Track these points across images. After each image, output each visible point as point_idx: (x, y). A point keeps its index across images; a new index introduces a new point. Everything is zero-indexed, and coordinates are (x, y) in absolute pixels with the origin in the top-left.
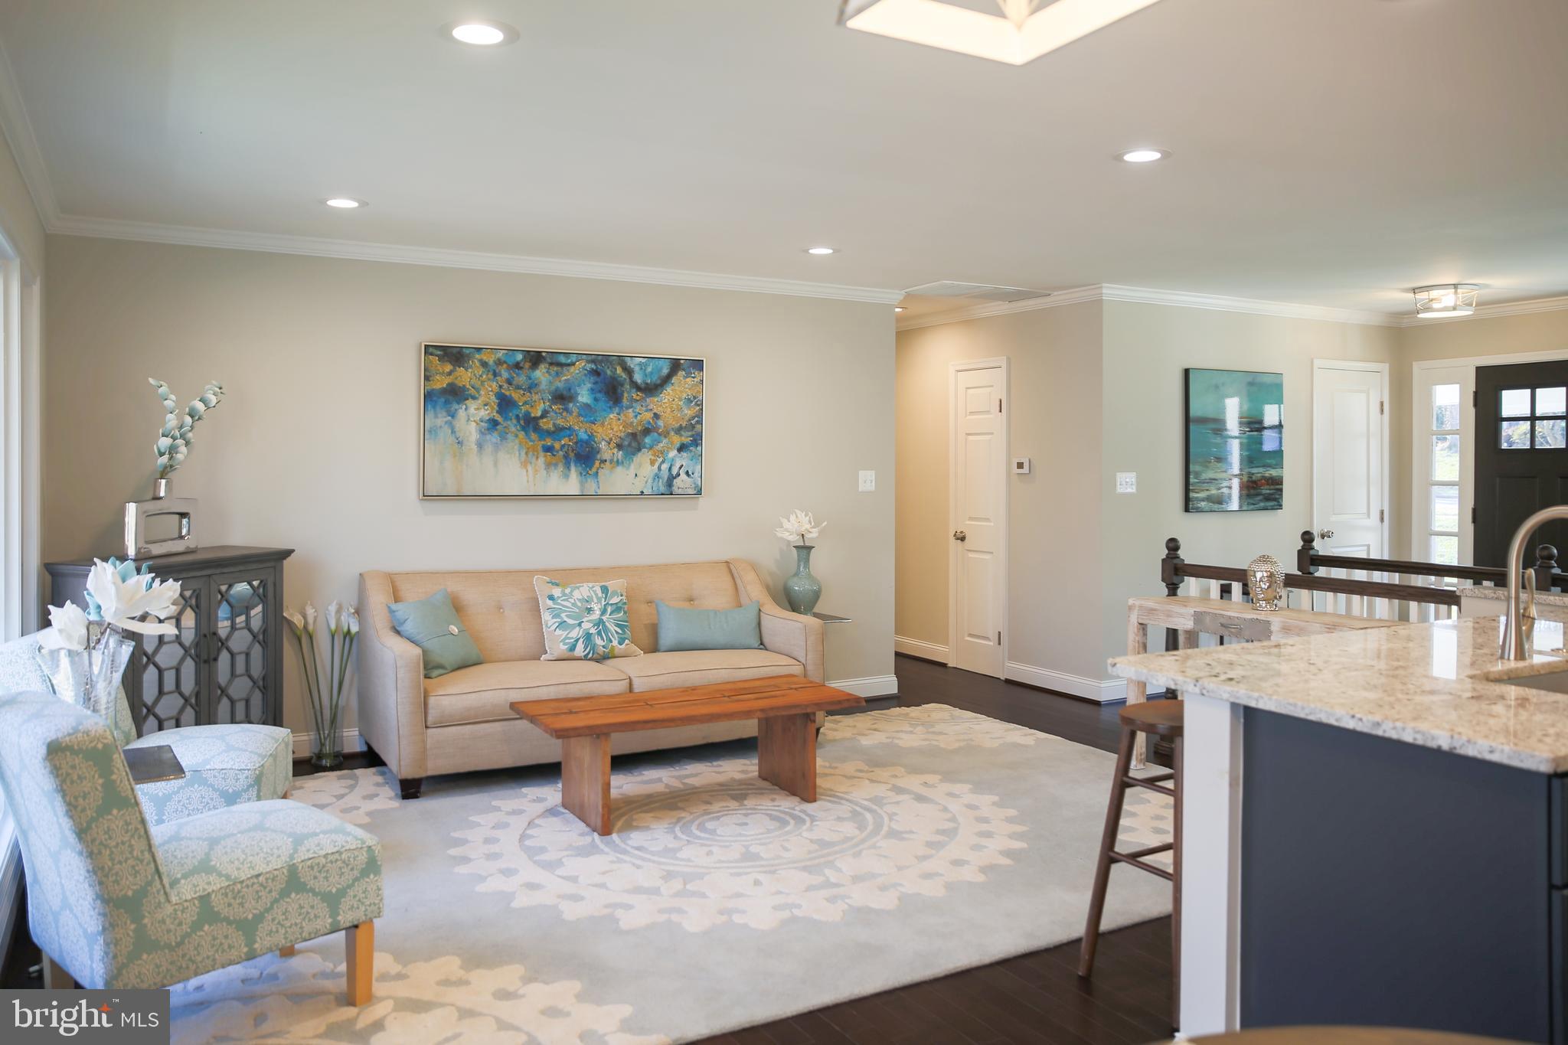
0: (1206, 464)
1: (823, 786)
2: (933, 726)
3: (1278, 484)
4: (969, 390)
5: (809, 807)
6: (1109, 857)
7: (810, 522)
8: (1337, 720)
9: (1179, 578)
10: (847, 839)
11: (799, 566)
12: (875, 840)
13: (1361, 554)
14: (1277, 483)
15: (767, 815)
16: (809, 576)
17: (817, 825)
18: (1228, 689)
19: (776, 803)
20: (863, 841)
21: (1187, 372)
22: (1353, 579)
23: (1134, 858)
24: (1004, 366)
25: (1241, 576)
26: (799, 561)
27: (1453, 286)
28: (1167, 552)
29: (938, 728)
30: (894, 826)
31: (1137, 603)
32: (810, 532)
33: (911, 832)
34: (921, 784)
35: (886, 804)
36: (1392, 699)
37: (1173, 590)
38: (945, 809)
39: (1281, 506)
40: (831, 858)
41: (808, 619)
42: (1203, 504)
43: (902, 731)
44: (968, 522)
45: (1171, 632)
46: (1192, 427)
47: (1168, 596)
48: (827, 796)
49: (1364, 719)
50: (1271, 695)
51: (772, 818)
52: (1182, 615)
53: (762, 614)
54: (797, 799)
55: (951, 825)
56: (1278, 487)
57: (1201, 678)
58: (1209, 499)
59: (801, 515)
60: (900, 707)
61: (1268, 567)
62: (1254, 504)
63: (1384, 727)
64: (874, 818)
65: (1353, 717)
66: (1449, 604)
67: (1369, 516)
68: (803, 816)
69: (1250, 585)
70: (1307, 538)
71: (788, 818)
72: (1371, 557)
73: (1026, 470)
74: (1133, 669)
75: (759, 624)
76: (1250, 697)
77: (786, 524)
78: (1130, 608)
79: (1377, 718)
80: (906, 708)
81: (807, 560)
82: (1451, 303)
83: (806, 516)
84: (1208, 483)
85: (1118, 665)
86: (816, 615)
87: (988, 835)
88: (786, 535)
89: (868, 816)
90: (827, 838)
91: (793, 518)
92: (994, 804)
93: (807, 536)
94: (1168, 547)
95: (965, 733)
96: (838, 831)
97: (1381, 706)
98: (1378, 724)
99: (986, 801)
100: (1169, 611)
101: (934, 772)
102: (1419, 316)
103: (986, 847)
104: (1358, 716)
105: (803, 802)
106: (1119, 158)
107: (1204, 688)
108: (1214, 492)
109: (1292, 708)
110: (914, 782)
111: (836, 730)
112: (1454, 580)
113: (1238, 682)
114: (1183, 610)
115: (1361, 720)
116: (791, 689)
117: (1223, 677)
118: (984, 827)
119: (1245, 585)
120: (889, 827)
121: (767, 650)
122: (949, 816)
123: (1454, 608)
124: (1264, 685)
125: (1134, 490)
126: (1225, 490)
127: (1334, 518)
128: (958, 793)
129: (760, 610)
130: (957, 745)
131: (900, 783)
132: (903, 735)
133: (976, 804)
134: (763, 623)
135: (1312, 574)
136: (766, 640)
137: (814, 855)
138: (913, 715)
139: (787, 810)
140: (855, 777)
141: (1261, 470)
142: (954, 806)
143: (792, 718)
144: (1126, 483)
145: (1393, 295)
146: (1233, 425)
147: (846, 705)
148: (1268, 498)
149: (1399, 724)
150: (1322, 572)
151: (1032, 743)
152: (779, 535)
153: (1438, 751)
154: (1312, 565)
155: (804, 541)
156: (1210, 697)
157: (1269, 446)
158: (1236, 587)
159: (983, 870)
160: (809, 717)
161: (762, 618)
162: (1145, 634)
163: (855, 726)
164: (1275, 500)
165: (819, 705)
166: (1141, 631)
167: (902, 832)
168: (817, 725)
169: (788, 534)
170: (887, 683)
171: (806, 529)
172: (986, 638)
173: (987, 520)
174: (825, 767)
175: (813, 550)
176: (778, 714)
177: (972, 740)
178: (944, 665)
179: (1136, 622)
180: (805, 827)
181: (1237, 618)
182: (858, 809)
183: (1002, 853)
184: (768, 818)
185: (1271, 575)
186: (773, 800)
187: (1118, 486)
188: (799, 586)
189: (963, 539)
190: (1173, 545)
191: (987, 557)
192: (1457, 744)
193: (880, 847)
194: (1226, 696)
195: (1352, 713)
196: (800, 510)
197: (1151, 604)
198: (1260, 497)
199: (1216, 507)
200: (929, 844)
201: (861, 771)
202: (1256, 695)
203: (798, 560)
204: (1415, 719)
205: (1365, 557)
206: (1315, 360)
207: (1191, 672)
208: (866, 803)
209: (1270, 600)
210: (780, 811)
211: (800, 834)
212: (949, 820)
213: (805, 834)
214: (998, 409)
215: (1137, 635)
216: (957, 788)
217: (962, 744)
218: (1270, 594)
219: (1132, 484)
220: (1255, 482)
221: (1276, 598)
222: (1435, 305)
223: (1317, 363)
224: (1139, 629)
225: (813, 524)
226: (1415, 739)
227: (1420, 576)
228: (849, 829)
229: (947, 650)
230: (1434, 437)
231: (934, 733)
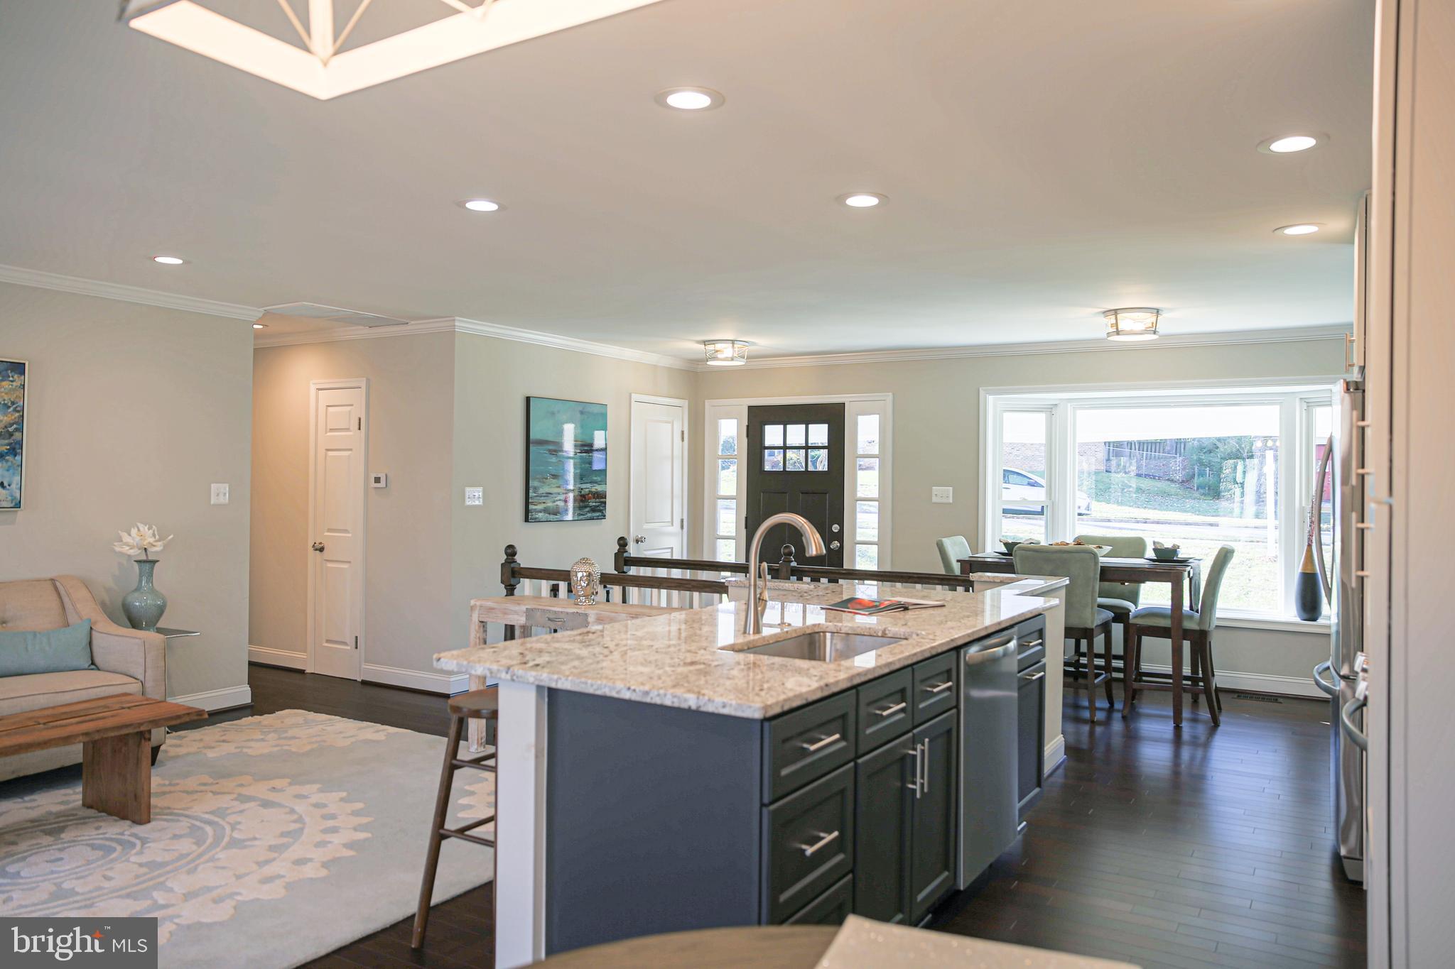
0: (543, 480)
1: (159, 805)
2: (286, 732)
3: (603, 498)
4: (329, 408)
5: (140, 830)
6: (439, 835)
7: (154, 535)
8: (618, 692)
9: (517, 579)
10: (182, 856)
11: (140, 581)
12: (213, 852)
13: (666, 555)
14: (601, 496)
15: (88, 845)
16: (153, 591)
17: (149, 847)
18: (534, 673)
19: (101, 831)
20: (200, 856)
21: (528, 399)
22: (656, 576)
23: (461, 832)
24: (363, 385)
25: (565, 576)
26: (141, 576)
27: (731, 342)
28: (505, 557)
29: (290, 733)
30: (236, 835)
31: (478, 603)
32: (154, 546)
33: (255, 839)
34: (269, 790)
35: (230, 814)
36: (660, 672)
37: (510, 590)
38: (292, 811)
39: (605, 516)
40: (162, 879)
41: (150, 636)
42: (540, 515)
43: (252, 740)
44: (326, 534)
45: (509, 628)
46: (532, 448)
47: (506, 596)
48: (164, 815)
49: (637, 690)
50: (568, 676)
51: (94, 847)
52: (516, 613)
53: (94, 633)
54: (128, 822)
55: (297, 826)
56: (602, 500)
57: (512, 666)
58: (546, 511)
59: (144, 529)
60: (252, 716)
61: (586, 568)
62: (582, 515)
63: (651, 695)
64: (215, 831)
65: (629, 689)
66: (721, 593)
67: (672, 525)
68: (133, 839)
69: (572, 584)
70: (623, 543)
71: (114, 845)
72: (675, 558)
73: (382, 484)
74: (455, 662)
75: (90, 643)
76: (551, 680)
77: (126, 538)
78: (472, 608)
79: (647, 688)
80: (258, 717)
81: (151, 575)
82: (730, 355)
83: (149, 529)
84: (544, 496)
85: (442, 660)
86: (159, 631)
87: (334, 830)
88: (126, 549)
89: (208, 829)
90: (159, 859)
91: (134, 531)
92: (342, 800)
93: (151, 550)
94: (506, 553)
95: (319, 735)
96: (173, 850)
97: (651, 678)
98: (647, 693)
99: (332, 799)
100: (505, 609)
101: (283, 777)
102: (708, 363)
103: (330, 842)
104: (633, 688)
105: (135, 825)
106: (462, 205)
107: (514, 675)
108: (550, 504)
109: (583, 686)
110: (261, 790)
111: (175, 745)
112: (728, 574)
113: (543, 667)
114: (517, 608)
115: (634, 690)
116: (123, 708)
117: (531, 664)
118: (331, 823)
119: (569, 585)
120: (231, 837)
121: (99, 669)
122: (295, 817)
123: (724, 596)
124: (563, 667)
125: (481, 503)
126: (561, 504)
127: (646, 526)
128: (306, 794)
129: (91, 628)
130: (308, 748)
131: (244, 791)
132: (252, 744)
133: (323, 802)
134: (95, 642)
135: (624, 572)
136: (98, 660)
137: (142, 879)
138: (265, 723)
139: (114, 837)
140: (197, 792)
141: (589, 485)
142: (300, 808)
143: (123, 739)
144: (474, 496)
145: (690, 345)
146: (569, 446)
147: (187, 719)
148: (594, 510)
149: (662, 692)
150: (633, 571)
151: (384, 738)
152: (117, 549)
153: (689, 710)
154: (625, 565)
155: (147, 555)
156: (519, 682)
157: (597, 466)
158: (563, 586)
159: (325, 865)
160: (143, 736)
161: (94, 637)
162: (485, 631)
163: (201, 740)
164: (600, 511)
165: (156, 723)
166: (482, 628)
167: (244, 840)
168: (154, 743)
169: (128, 548)
170: (242, 694)
171: (149, 543)
172: (345, 643)
173: (346, 531)
174: (164, 785)
175: (157, 564)
176: (105, 736)
177: (324, 741)
178: (302, 672)
179: (477, 620)
180: (134, 851)
181: (562, 612)
182: (198, 823)
183: (346, 846)
184: (89, 849)
185: (590, 575)
186: (98, 828)
187: (467, 500)
188: (140, 602)
189: (321, 550)
190: (511, 551)
191: (345, 566)
192: (701, 703)
193: (218, 859)
194: (531, 680)
195: (628, 685)
196: (142, 523)
197: (490, 604)
198: (587, 509)
199: (552, 517)
200: (271, 848)
201: (205, 784)
202: (555, 677)
203: (140, 574)
204: (674, 686)
205: (669, 558)
206: (633, 394)
207: (505, 662)
208: (207, 816)
209: (588, 595)
210: (107, 839)
211: (128, 861)
212: (295, 821)
213: (133, 859)
214: (357, 427)
215: (477, 632)
216: (306, 789)
217: (315, 746)
218: (589, 590)
219: (479, 498)
220: (583, 496)
221: (593, 593)
222: (720, 356)
223: (635, 397)
224: (479, 627)
225: (157, 537)
226: (673, 702)
227: (705, 572)
228: (186, 845)
229: (305, 657)
230: (720, 460)
231: (285, 738)
